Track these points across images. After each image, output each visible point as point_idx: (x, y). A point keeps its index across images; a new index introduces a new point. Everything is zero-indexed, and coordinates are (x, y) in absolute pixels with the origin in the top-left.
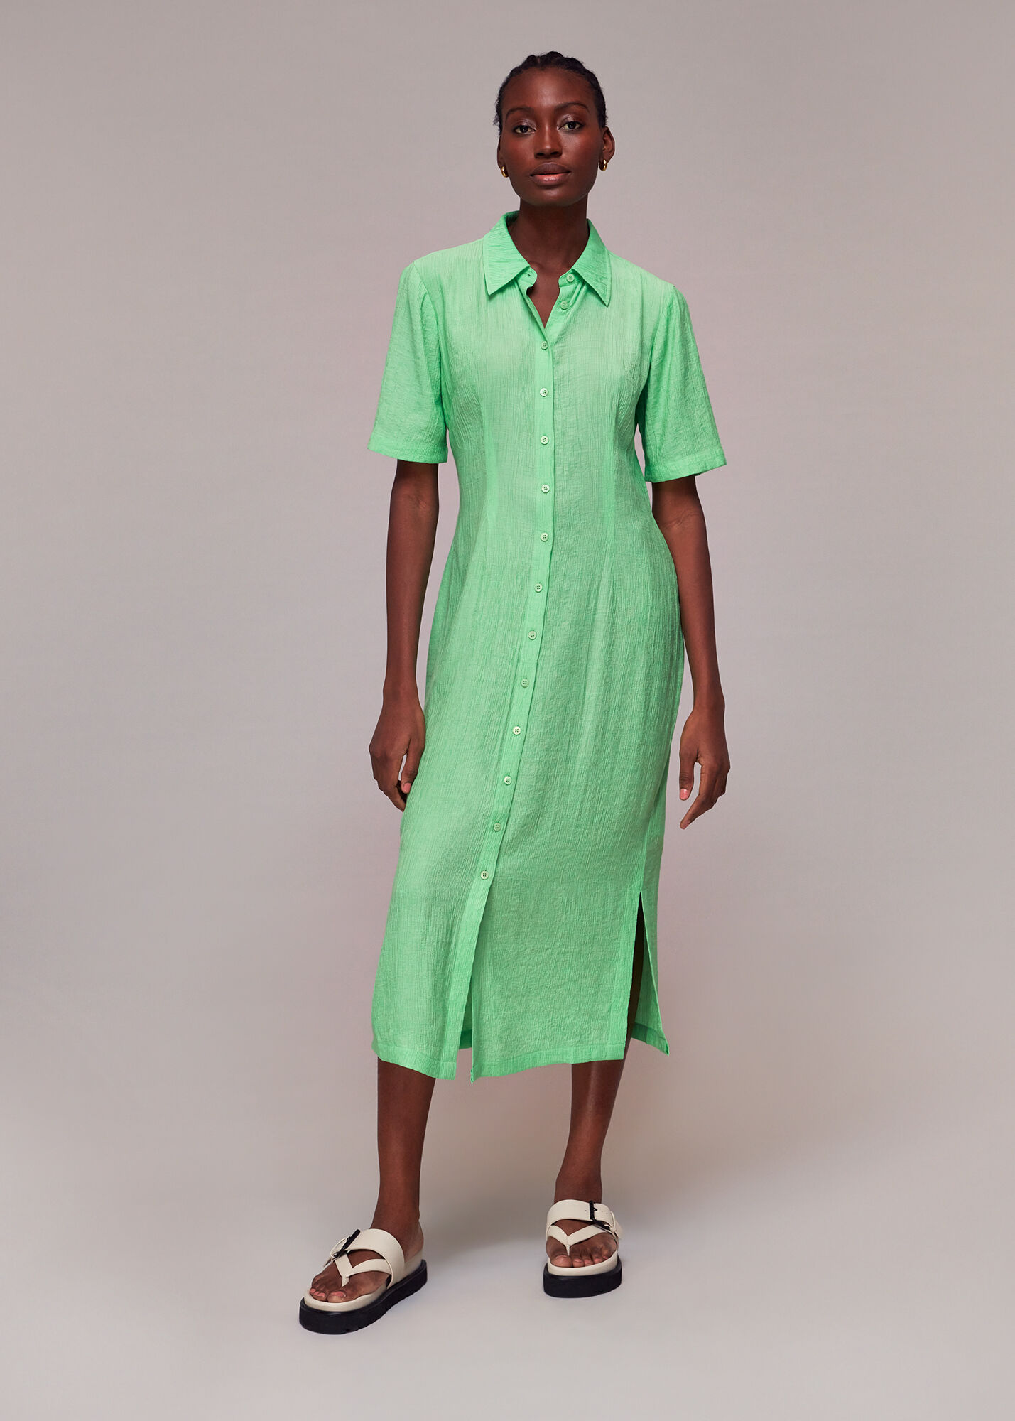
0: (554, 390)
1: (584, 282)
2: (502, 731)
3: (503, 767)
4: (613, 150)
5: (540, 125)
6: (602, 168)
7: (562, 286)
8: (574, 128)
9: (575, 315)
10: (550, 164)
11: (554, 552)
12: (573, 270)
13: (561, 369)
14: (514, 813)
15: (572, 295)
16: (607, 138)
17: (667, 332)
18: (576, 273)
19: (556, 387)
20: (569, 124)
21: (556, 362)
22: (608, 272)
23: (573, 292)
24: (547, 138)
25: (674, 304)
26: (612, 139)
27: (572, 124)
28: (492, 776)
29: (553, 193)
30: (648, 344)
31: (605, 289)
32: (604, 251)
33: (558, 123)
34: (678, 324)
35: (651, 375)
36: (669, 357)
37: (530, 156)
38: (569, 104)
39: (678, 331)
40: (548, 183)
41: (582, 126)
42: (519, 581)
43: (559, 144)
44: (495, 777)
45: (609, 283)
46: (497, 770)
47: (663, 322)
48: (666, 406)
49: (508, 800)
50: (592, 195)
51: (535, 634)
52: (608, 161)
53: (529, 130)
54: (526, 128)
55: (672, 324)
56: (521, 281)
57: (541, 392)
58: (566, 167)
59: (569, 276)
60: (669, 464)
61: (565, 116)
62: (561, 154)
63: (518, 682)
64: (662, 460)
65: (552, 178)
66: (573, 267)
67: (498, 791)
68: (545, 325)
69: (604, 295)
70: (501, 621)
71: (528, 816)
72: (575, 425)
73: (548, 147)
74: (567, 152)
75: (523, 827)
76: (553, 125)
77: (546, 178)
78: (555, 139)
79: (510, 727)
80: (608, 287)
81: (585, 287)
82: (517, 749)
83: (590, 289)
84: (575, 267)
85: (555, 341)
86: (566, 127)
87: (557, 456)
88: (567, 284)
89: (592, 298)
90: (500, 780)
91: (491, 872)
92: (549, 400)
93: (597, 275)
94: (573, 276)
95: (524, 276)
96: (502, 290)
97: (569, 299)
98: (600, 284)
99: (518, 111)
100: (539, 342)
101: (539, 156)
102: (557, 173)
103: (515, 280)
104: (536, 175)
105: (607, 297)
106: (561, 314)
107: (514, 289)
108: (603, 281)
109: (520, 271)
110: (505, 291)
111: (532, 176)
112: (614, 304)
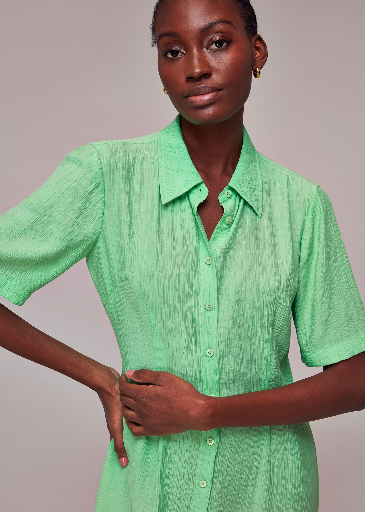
0: (218, 304)
1: (241, 198)
4: (265, 57)
5: (188, 49)
6: (256, 76)
8: (222, 46)
9: (236, 229)
10: (202, 85)
11: (218, 453)
12: (229, 186)
13: (224, 283)
15: (233, 211)
16: (258, 44)
17: (313, 232)
18: (232, 190)
19: (220, 302)
20: (216, 43)
21: (219, 277)
22: (260, 184)
23: (235, 206)
24: (196, 61)
25: (318, 206)
26: (264, 45)
27: (219, 43)
29: (209, 111)
31: (257, 200)
33: (205, 43)
34: (322, 225)
36: (315, 254)
37: (183, 79)
38: (212, 24)
39: (323, 231)
40: (201, 103)
41: (229, 43)
42: (186, 476)
43: (209, 66)
45: (261, 194)
47: (309, 223)
48: (314, 300)
50: (248, 105)
52: (260, 69)
53: (180, 54)
54: (177, 52)
55: (317, 224)
56: (192, 196)
57: (207, 307)
58: (217, 86)
59: (226, 192)
60: (321, 351)
61: (210, 37)
62: (211, 75)
64: (313, 349)
65: (206, 97)
66: (229, 184)
68: (209, 239)
69: (258, 207)
73: (198, 70)
74: (217, 72)
76: (200, 47)
77: (200, 98)
78: (204, 61)
80: (260, 199)
81: (242, 202)
83: (246, 203)
84: (232, 183)
85: (218, 256)
86: (214, 46)
87: (220, 366)
88: (226, 199)
89: (248, 211)
92: (214, 314)
93: (250, 188)
94: (230, 192)
95: (196, 191)
96: (173, 202)
98: (253, 198)
99: (166, 36)
100: (203, 257)
101: (190, 80)
102: (209, 93)
103: (187, 194)
104: (190, 96)
105: (260, 209)
106: (225, 229)
107: (186, 204)
108: (256, 194)
109: (193, 185)
110: (178, 205)
111: (186, 97)
112: (266, 214)
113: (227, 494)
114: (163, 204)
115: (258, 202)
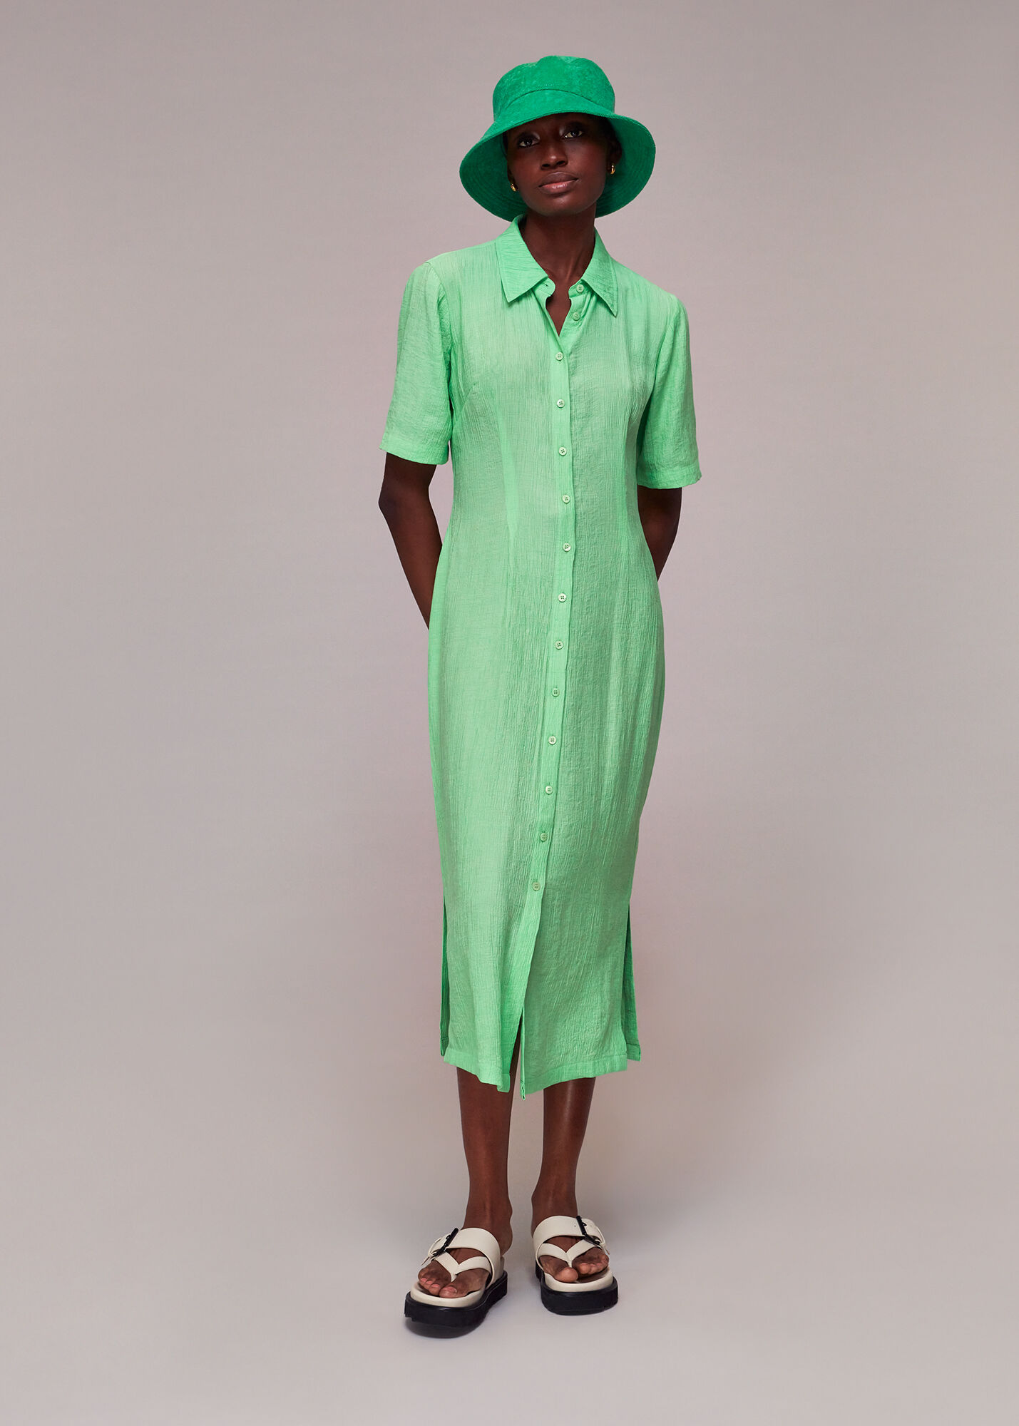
0: (571, 401)
1: (593, 293)
2: (538, 740)
3: (543, 776)
7: (573, 296)
8: (577, 135)
9: (588, 326)
10: (558, 173)
11: (576, 562)
12: (582, 280)
13: (577, 379)
14: (557, 823)
15: (583, 306)
17: (673, 344)
18: (585, 284)
19: (573, 398)
20: (572, 132)
21: (572, 373)
22: (614, 282)
23: (584, 302)
24: (552, 149)
27: (575, 133)
28: (533, 785)
29: (563, 200)
30: (653, 356)
31: (612, 297)
32: (608, 259)
33: (561, 132)
35: (656, 386)
36: (673, 369)
37: (537, 167)
40: (557, 191)
41: (585, 133)
42: (543, 591)
43: (564, 153)
44: (537, 787)
45: (615, 293)
46: (537, 781)
47: (669, 334)
49: (551, 809)
51: (561, 644)
53: (533, 143)
56: (538, 291)
57: (558, 403)
58: (573, 175)
59: (578, 286)
62: (567, 163)
63: (548, 692)
65: (561, 186)
66: (582, 278)
67: (541, 801)
68: (559, 335)
69: (612, 305)
70: (528, 631)
71: (571, 826)
72: (590, 436)
73: (553, 157)
74: (572, 160)
75: (567, 837)
77: (554, 187)
78: (559, 149)
79: (545, 737)
80: (615, 297)
81: (594, 298)
82: (554, 759)
83: (599, 299)
84: (584, 277)
85: (569, 352)
86: (570, 135)
87: (574, 467)
88: (577, 296)
89: (601, 309)
90: (542, 791)
91: (542, 883)
92: (566, 411)
93: (604, 285)
94: (582, 286)
95: (542, 287)
96: (518, 300)
97: (580, 310)
98: (608, 295)
100: (554, 352)
101: (546, 168)
102: (564, 181)
103: (532, 290)
104: (544, 185)
105: (615, 307)
106: (574, 325)
107: (532, 300)
108: (610, 292)
109: (538, 281)
110: (524, 301)
111: (540, 186)
112: (621, 314)
113: (587, 613)
114: (509, 301)
115: (613, 300)
